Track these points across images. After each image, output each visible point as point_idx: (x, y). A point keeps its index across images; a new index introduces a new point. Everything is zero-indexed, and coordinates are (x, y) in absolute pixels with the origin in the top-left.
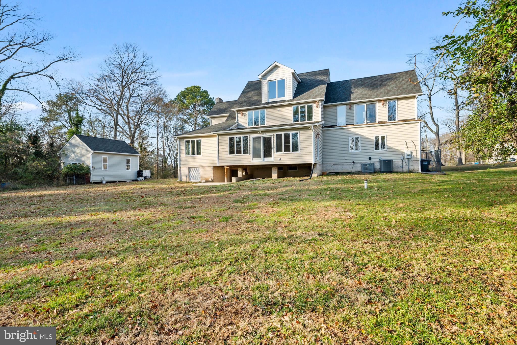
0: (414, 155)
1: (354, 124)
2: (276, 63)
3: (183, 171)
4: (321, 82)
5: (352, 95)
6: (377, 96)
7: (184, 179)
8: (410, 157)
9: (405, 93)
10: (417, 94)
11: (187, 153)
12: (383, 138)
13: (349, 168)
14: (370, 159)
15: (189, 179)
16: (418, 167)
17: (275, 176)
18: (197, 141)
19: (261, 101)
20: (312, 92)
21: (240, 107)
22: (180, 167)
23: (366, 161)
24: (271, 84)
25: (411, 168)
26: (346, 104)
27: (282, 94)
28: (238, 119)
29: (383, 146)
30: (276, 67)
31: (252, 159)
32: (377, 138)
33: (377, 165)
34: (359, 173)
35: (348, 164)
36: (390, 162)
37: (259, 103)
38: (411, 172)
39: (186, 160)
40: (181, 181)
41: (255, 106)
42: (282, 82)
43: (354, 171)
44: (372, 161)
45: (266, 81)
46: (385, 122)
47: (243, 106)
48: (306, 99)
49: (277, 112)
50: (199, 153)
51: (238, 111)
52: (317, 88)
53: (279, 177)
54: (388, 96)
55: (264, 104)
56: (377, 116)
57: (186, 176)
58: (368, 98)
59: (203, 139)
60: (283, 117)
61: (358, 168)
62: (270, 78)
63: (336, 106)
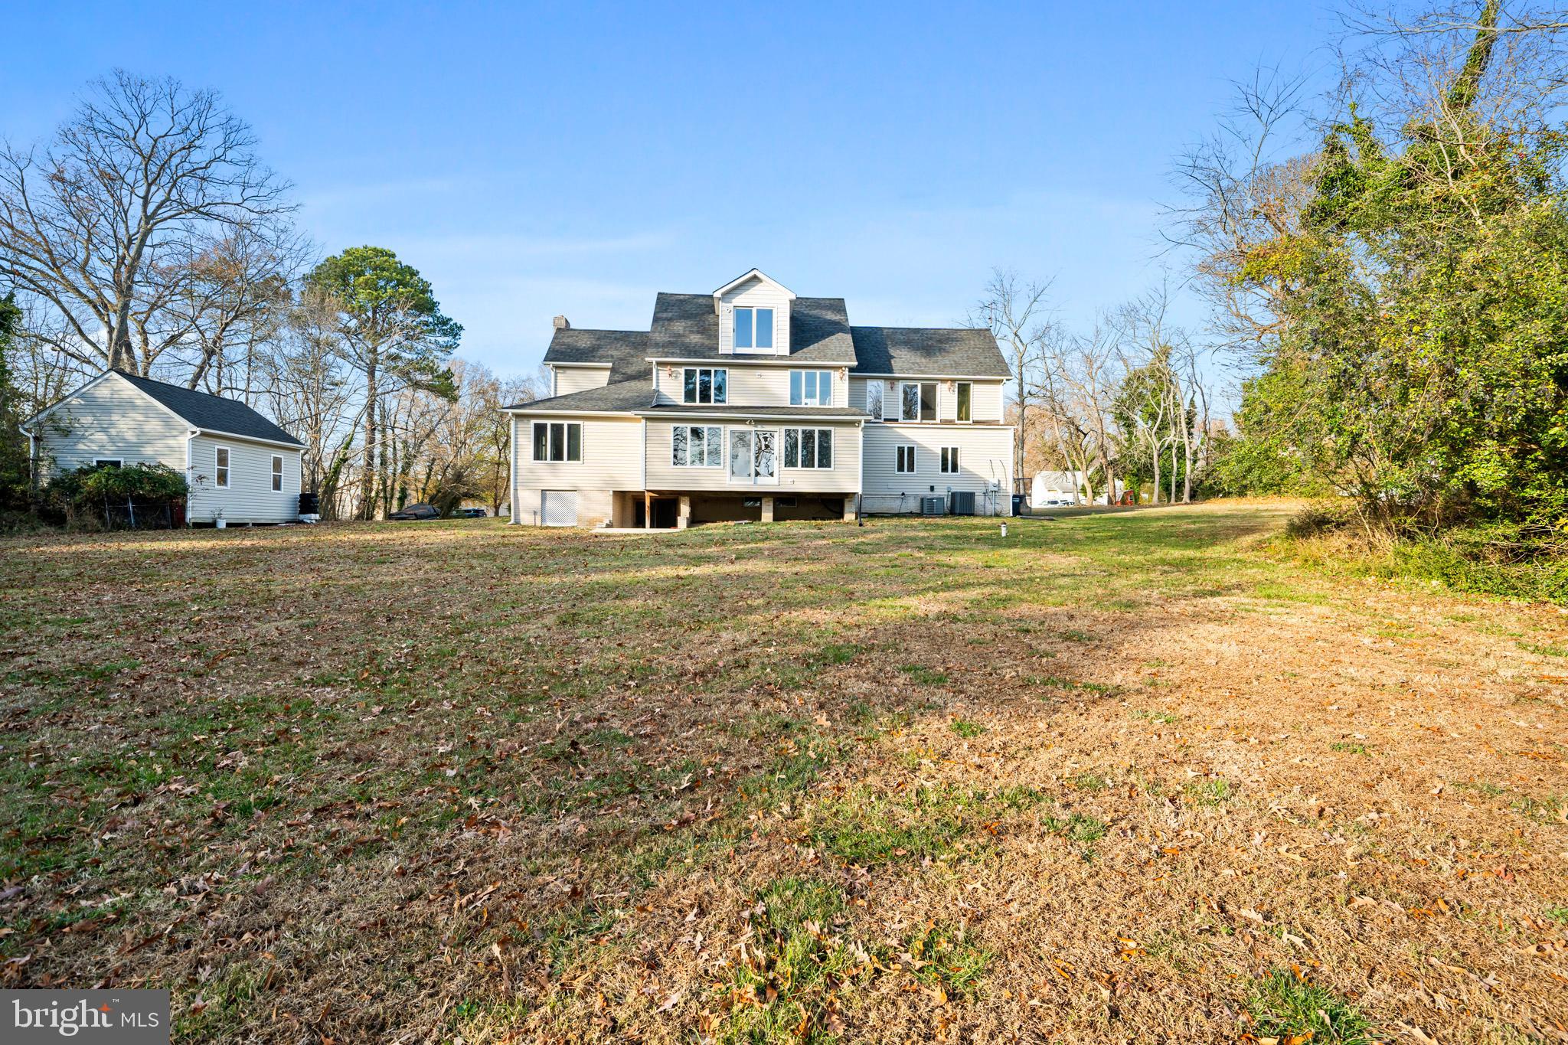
0: (1003, 485)
1: (897, 420)
2: (755, 272)
3: (526, 500)
4: (838, 327)
5: (893, 362)
6: (941, 371)
7: (526, 519)
8: (997, 490)
9: (985, 373)
10: (1004, 378)
11: (538, 456)
12: (955, 451)
13: (895, 506)
14: (932, 489)
15: (543, 520)
16: (1008, 507)
17: (767, 516)
18: (569, 426)
19: (717, 349)
20: (826, 346)
21: (666, 357)
22: (516, 490)
23: (928, 493)
24: (742, 316)
25: (998, 508)
26: (886, 379)
27: (766, 339)
28: (658, 383)
29: (955, 469)
30: (755, 279)
31: (728, 478)
32: (945, 451)
33: (947, 502)
34: (911, 515)
35: (894, 497)
36: (972, 495)
37: (712, 353)
38: (997, 515)
39: (531, 471)
40: (517, 523)
41: (704, 357)
42: (766, 316)
43: (903, 511)
44: (938, 493)
45: (731, 306)
46: (951, 422)
47: (673, 355)
48: (820, 359)
49: (752, 377)
50: (574, 455)
51: (659, 364)
52: (833, 337)
53: (777, 518)
54: (958, 374)
55: (727, 356)
56: (938, 409)
57: (535, 513)
58: (926, 373)
59: (587, 423)
60: (763, 391)
61: (913, 505)
62: (741, 300)
63: (865, 378)
